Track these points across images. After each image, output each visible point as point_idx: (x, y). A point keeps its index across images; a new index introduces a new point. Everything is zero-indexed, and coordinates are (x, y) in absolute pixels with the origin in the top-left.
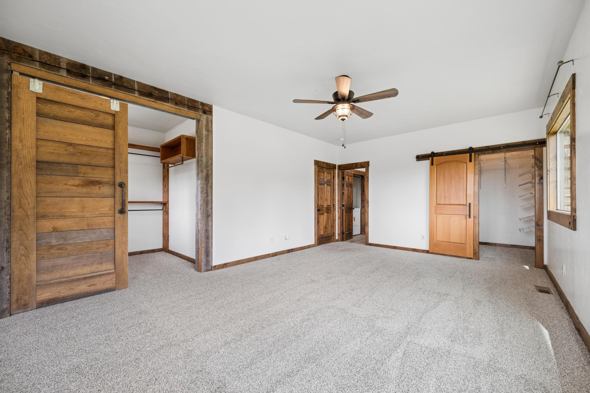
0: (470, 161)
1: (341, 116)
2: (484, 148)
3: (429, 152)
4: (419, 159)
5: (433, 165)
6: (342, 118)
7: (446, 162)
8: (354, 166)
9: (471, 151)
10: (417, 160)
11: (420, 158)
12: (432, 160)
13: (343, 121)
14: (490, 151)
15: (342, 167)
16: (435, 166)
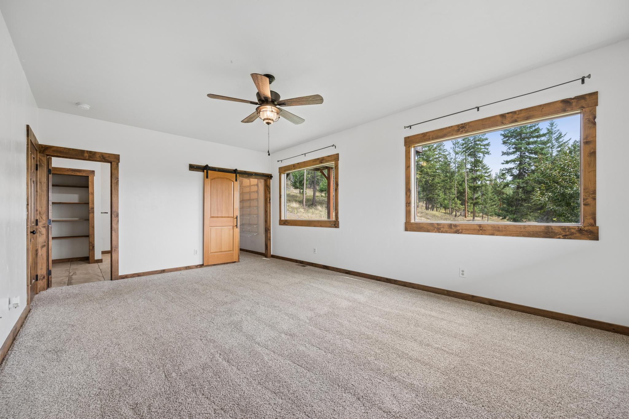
0: (236, 180)
1: (266, 119)
2: (243, 172)
3: (204, 164)
4: (192, 169)
5: (208, 178)
6: (267, 121)
7: (218, 178)
8: (86, 155)
9: (235, 171)
10: (190, 170)
11: (192, 167)
12: (207, 173)
13: (268, 124)
14: (247, 176)
15: (53, 151)
16: (209, 180)
